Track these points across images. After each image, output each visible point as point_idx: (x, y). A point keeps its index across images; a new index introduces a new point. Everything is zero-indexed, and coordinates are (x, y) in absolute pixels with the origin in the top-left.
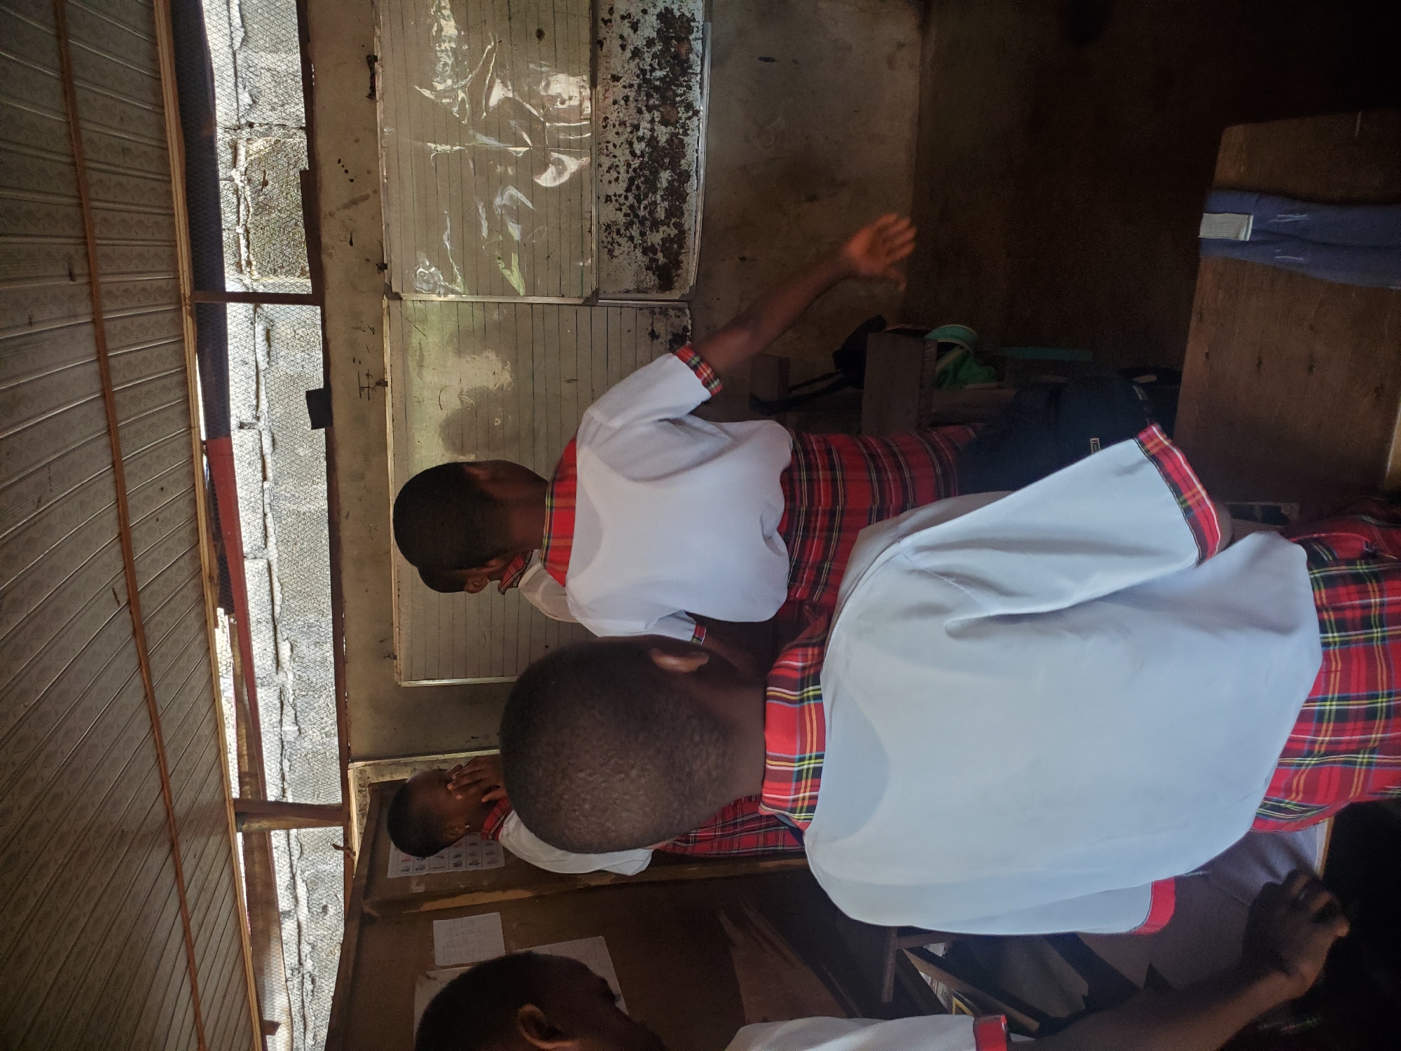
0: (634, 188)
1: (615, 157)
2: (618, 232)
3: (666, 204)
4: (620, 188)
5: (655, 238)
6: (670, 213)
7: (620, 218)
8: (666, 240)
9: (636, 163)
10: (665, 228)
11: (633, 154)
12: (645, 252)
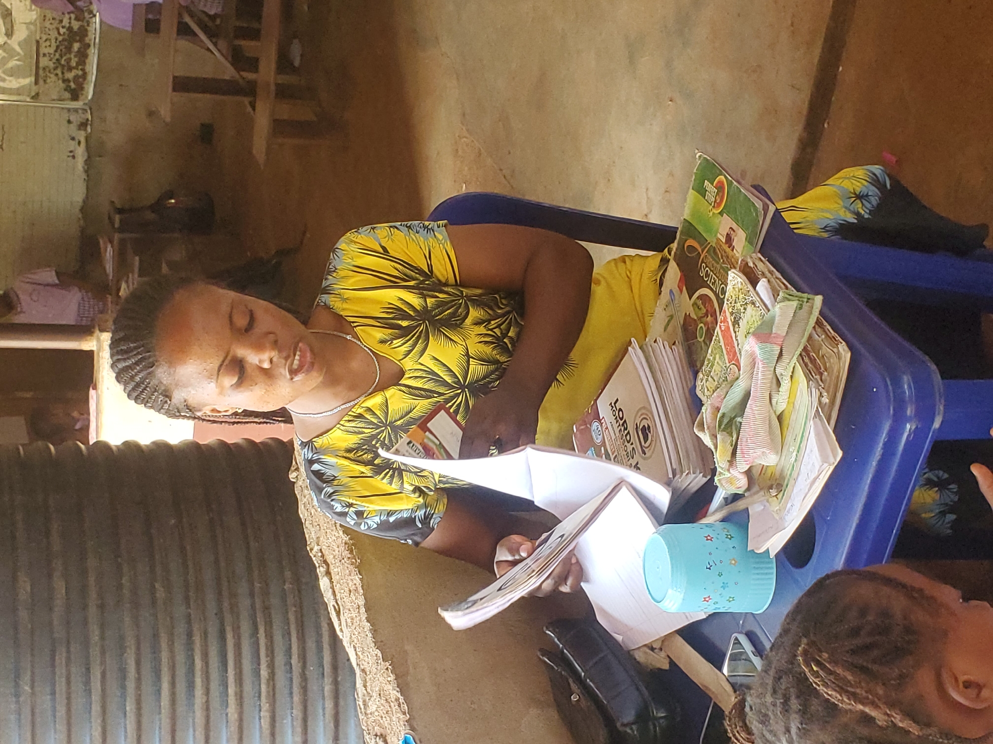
0: (59, 50)
1: (49, 35)
2: (50, 72)
3: (76, 59)
4: (52, 51)
5: (70, 75)
6: (78, 64)
7: (51, 65)
8: (76, 77)
9: (60, 38)
10: (75, 71)
11: (59, 33)
12: (64, 81)
